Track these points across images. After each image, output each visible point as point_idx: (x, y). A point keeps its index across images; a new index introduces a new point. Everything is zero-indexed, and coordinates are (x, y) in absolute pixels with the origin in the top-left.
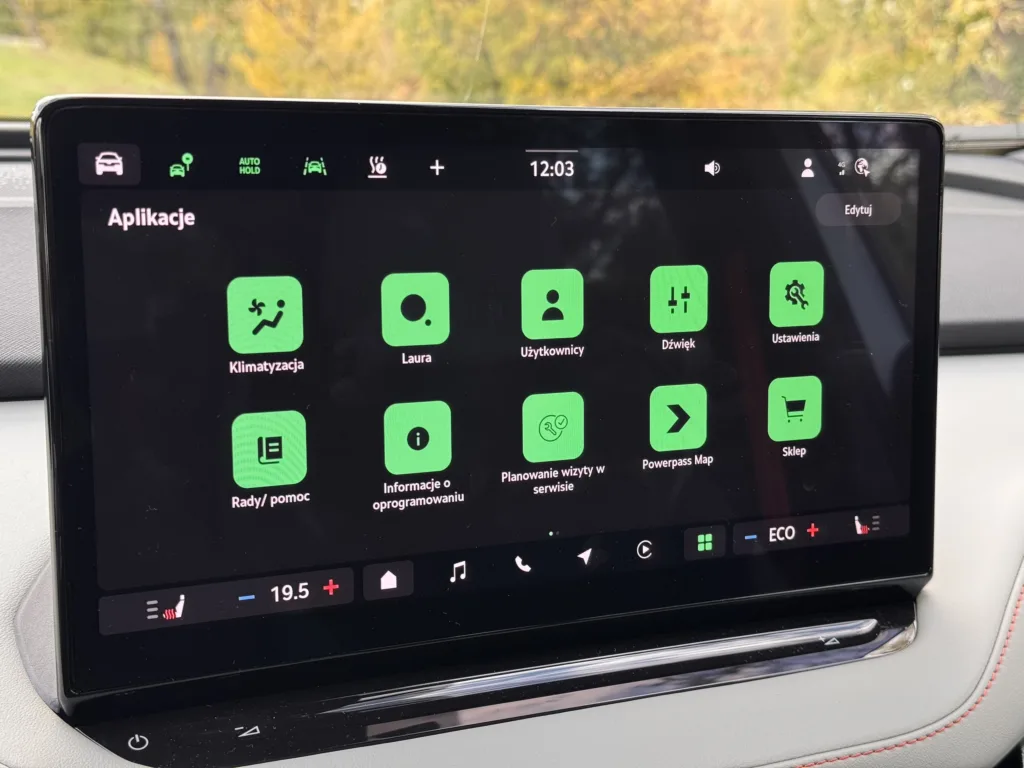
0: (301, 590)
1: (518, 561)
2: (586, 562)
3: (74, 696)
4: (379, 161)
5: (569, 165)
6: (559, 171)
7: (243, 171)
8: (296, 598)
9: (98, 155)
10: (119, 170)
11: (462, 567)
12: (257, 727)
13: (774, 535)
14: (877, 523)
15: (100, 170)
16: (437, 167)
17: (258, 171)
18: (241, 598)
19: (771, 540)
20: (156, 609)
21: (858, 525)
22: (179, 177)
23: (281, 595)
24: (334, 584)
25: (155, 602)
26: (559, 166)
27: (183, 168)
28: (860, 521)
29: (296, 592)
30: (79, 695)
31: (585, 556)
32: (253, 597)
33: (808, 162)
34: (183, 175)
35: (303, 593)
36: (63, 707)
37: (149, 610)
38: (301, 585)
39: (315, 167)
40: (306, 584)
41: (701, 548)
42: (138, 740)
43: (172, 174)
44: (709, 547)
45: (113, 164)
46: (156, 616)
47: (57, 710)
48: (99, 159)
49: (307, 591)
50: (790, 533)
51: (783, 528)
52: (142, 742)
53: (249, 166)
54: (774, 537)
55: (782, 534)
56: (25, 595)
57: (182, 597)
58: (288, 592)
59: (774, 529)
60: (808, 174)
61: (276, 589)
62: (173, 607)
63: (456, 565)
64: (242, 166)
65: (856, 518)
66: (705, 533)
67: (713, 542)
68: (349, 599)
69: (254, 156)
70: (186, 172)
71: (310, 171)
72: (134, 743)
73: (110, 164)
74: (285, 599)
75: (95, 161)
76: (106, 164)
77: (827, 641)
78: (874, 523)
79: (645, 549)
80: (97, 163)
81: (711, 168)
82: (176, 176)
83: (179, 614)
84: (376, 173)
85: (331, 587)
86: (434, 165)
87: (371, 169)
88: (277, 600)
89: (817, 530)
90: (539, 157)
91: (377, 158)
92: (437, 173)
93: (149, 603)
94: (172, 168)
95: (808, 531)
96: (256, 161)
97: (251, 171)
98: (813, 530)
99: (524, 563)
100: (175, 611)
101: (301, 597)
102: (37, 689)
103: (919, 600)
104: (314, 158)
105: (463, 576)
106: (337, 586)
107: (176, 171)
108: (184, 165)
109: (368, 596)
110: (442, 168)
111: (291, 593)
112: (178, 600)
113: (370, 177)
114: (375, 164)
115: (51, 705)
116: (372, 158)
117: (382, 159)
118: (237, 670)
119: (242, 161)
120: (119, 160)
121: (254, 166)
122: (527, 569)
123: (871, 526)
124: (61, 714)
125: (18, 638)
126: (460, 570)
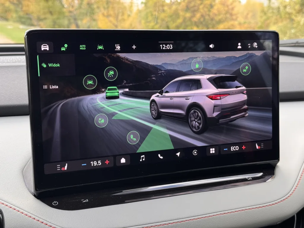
0: (99, 163)
1: (159, 155)
2: (178, 156)
3: (38, 190)
4: (118, 45)
5: (171, 46)
6: (168, 47)
7: (81, 49)
8: (97, 165)
9: (42, 45)
10: (48, 49)
11: (143, 157)
12: (87, 200)
13: (233, 149)
14: (263, 145)
15: (43, 49)
16: (134, 47)
17: (85, 49)
18: (82, 165)
19: (232, 150)
20: (59, 167)
21: (257, 146)
22: (64, 50)
23: (93, 164)
24: (108, 161)
25: (59, 165)
26: (168, 46)
27: (65, 48)
28: (258, 145)
29: (97, 163)
30: (39, 190)
31: (178, 154)
32: (86, 164)
33: (239, 44)
34: (65, 50)
35: (100, 164)
36: (35, 194)
37: (58, 168)
38: (99, 161)
39: (100, 47)
40: (100, 161)
41: (211, 152)
42: (55, 203)
43: (62, 50)
44: (214, 152)
45: (46, 47)
46: (60, 169)
47: (34, 195)
48: (42, 46)
49: (100, 163)
50: (237, 148)
51: (235, 147)
52: (56, 203)
53: (83, 47)
54: (232, 149)
55: (235, 148)
56: (25, 166)
57: (67, 164)
58: (95, 163)
59: (233, 147)
60: (239, 47)
61: (92, 162)
62: (64, 167)
63: (142, 156)
64: (81, 47)
65: (256, 144)
66: (212, 148)
67: (215, 151)
68: (112, 165)
69: (84, 45)
70: (66, 49)
71: (99, 48)
72: (54, 203)
73: (45, 47)
74: (94, 165)
75: (41, 46)
76: (44, 47)
77: (248, 178)
78: (262, 146)
79: (195, 152)
80: (42, 47)
81: (211, 46)
82: (63, 50)
83: (66, 169)
84: (117, 49)
85: (107, 162)
86: (133, 46)
87: (116, 48)
88: (92, 165)
89: (245, 147)
90: (162, 44)
91: (117, 45)
92: (134, 49)
93: (58, 166)
94: (62, 48)
95: (242, 148)
96: (84, 46)
97: (83, 49)
98: (244, 147)
99: (161, 156)
100: (65, 168)
101: (99, 165)
102: (28, 189)
103: (276, 167)
104: (100, 45)
105: (144, 160)
106: (109, 162)
107: (63, 49)
108: (65, 47)
109: (118, 165)
110: (136, 47)
111: (96, 163)
112: (66, 165)
113: (115, 50)
114: (117, 46)
115: (32, 193)
116: (116, 45)
117: (119, 45)
118: (82, 184)
119: (81, 46)
120: (48, 46)
121: (84, 47)
122: (162, 158)
123: (261, 146)
124: (35, 196)
125: (23, 176)
126: (143, 158)
